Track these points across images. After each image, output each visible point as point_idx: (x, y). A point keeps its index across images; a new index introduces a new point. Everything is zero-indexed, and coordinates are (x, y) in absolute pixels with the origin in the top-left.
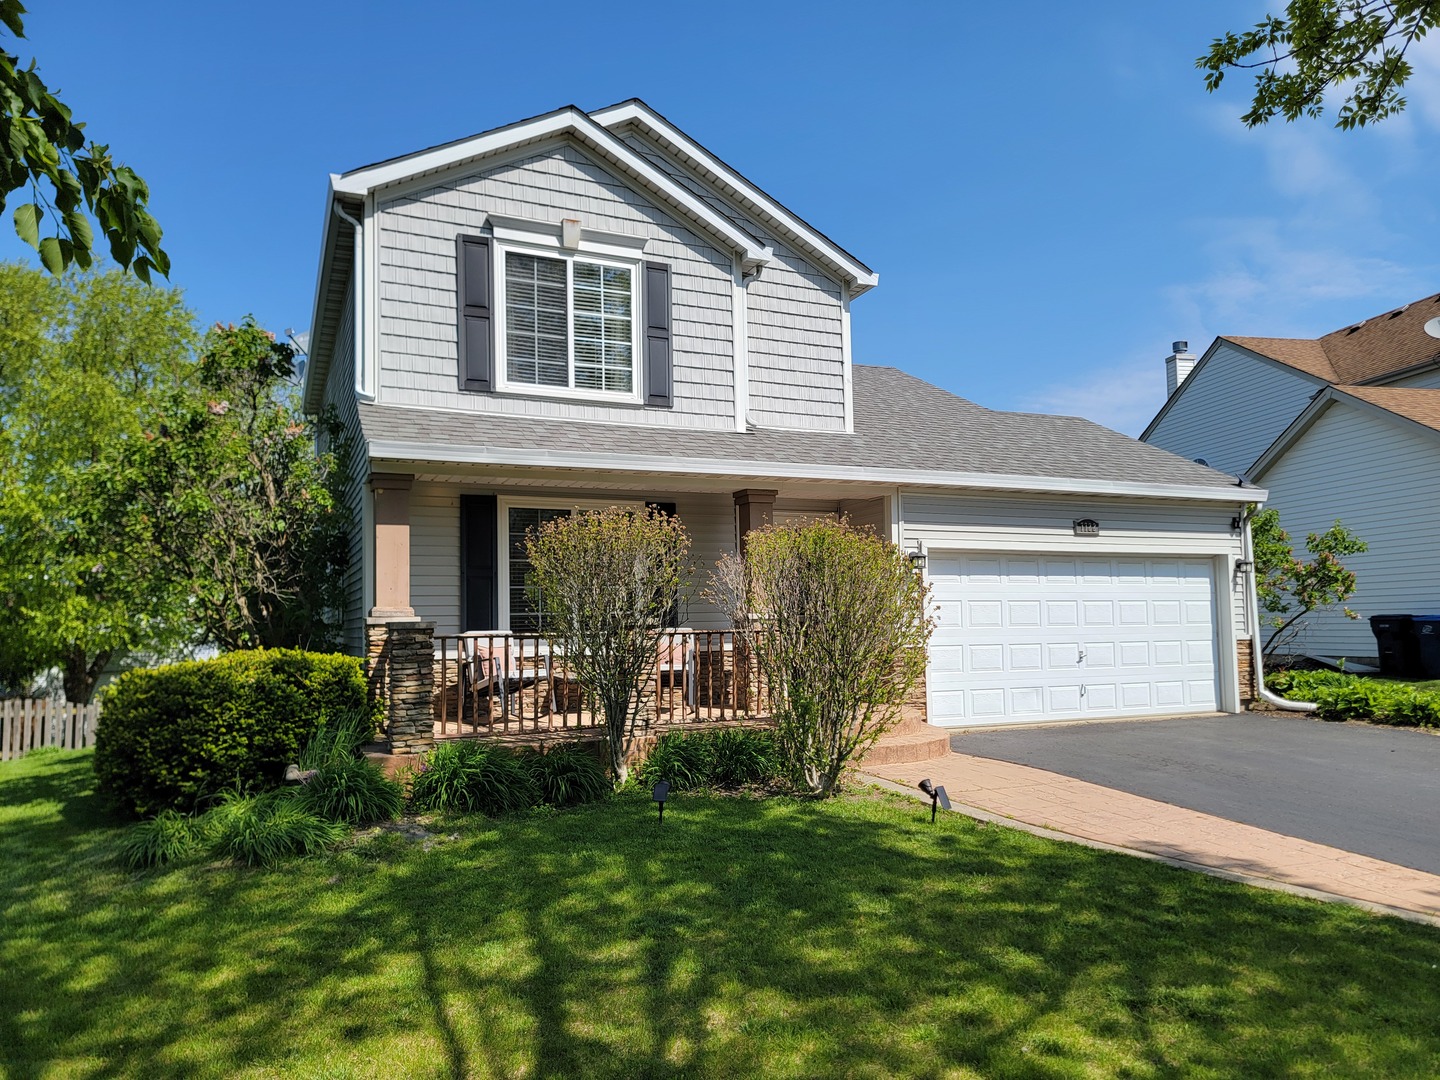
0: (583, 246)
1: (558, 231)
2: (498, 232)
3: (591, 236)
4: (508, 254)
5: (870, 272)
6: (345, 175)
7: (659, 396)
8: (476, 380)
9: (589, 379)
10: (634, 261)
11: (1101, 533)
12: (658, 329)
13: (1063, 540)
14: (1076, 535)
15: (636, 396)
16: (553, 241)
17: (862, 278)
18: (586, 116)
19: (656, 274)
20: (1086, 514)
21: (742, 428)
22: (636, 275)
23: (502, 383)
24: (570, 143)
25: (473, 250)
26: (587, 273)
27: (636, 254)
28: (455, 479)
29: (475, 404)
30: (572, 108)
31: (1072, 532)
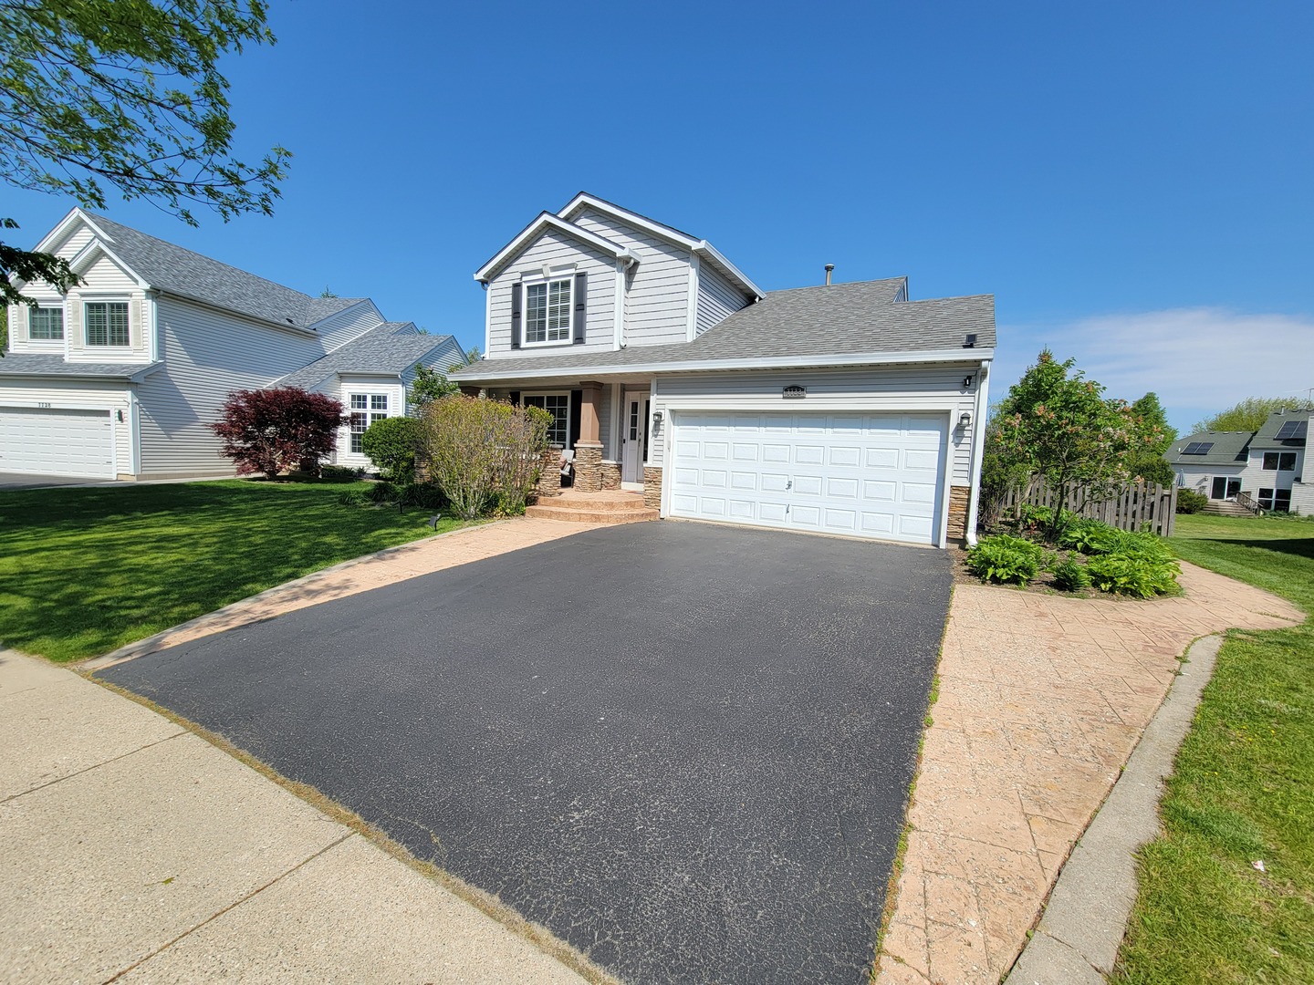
0: (552, 274)
1: (540, 271)
2: (524, 279)
3: (554, 269)
4: (528, 287)
5: (699, 241)
6: (477, 273)
7: (579, 339)
8: (516, 345)
9: (553, 336)
10: (571, 275)
11: (807, 396)
12: (580, 307)
13: (774, 402)
14: (784, 398)
15: (570, 340)
16: (541, 276)
17: (695, 245)
18: (555, 216)
19: (580, 278)
20: (794, 382)
21: (617, 348)
22: (572, 279)
23: (524, 344)
24: (549, 229)
25: (517, 287)
26: (555, 286)
27: (572, 271)
28: (508, 386)
29: (517, 354)
30: (544, 212)
31: (781, 396)
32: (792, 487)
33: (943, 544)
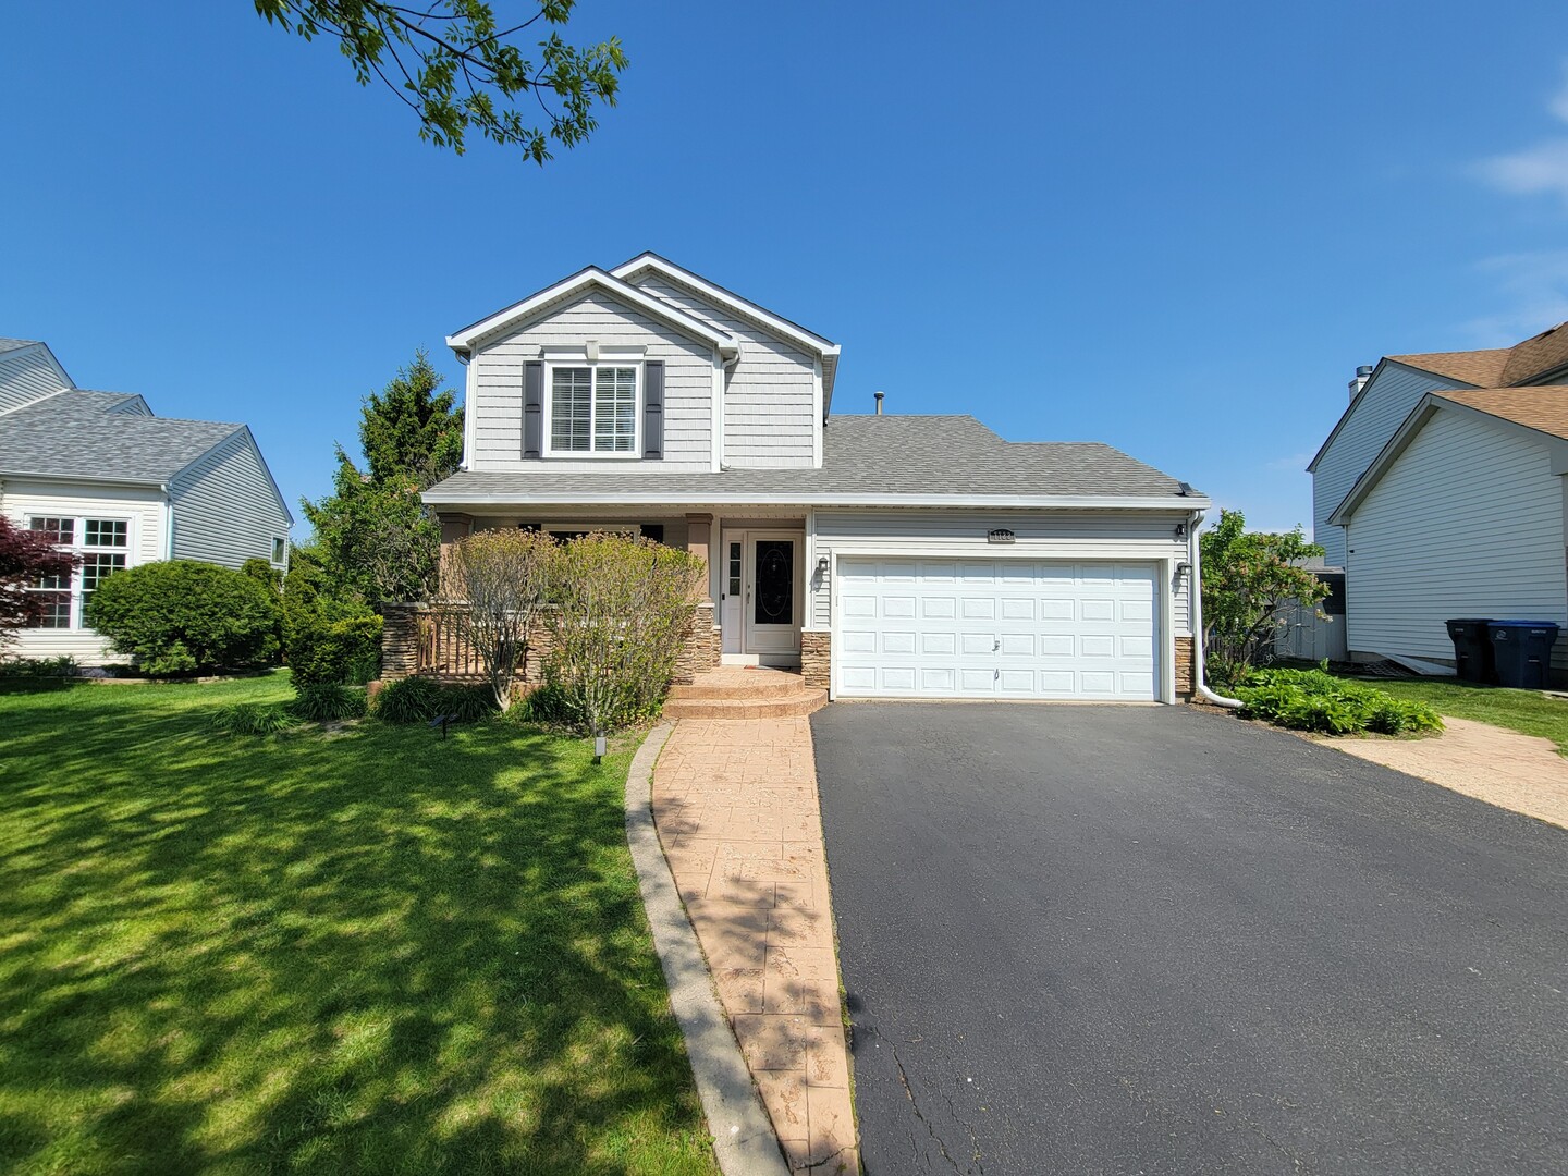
0: (602, 356)
1: (583, 350)
2: (548, 356)
3: (606, 349)
4: (554, 369)
5: (832, 344)
6: (453, 336)
7: (653, 452)
8: (531, 451)
9: (603, 444)
10: (638, 362)
11: (1017, 540)
12: (654, 406)
13: (978, 547)
14: (989, 543)
15: (637, 452)
16: (582, 356)
17: (826, 350)
18: (607, 274)
19: (652, 368)
20: (1001, 525)
21: (717, 470)
22: (639, 370)
23: (547, 451)
24: (596, 291)
25: (533, 369)
26: (605, 374)
27: (640, 356)
28: (517, 514)
29: (532, 467)
30: (592, 267)
31: (986, 540)
32: (1000, 648)
33: (1172, 700)
